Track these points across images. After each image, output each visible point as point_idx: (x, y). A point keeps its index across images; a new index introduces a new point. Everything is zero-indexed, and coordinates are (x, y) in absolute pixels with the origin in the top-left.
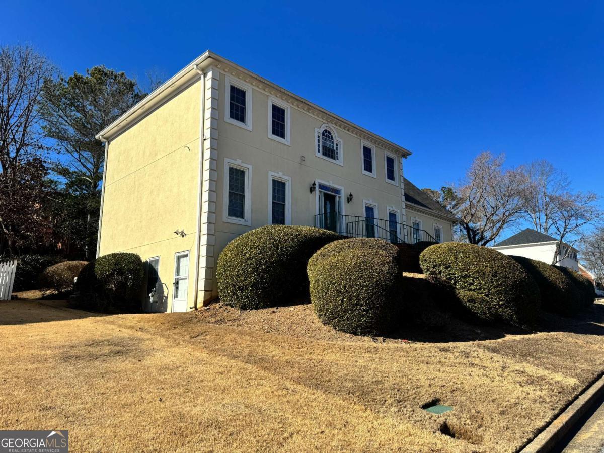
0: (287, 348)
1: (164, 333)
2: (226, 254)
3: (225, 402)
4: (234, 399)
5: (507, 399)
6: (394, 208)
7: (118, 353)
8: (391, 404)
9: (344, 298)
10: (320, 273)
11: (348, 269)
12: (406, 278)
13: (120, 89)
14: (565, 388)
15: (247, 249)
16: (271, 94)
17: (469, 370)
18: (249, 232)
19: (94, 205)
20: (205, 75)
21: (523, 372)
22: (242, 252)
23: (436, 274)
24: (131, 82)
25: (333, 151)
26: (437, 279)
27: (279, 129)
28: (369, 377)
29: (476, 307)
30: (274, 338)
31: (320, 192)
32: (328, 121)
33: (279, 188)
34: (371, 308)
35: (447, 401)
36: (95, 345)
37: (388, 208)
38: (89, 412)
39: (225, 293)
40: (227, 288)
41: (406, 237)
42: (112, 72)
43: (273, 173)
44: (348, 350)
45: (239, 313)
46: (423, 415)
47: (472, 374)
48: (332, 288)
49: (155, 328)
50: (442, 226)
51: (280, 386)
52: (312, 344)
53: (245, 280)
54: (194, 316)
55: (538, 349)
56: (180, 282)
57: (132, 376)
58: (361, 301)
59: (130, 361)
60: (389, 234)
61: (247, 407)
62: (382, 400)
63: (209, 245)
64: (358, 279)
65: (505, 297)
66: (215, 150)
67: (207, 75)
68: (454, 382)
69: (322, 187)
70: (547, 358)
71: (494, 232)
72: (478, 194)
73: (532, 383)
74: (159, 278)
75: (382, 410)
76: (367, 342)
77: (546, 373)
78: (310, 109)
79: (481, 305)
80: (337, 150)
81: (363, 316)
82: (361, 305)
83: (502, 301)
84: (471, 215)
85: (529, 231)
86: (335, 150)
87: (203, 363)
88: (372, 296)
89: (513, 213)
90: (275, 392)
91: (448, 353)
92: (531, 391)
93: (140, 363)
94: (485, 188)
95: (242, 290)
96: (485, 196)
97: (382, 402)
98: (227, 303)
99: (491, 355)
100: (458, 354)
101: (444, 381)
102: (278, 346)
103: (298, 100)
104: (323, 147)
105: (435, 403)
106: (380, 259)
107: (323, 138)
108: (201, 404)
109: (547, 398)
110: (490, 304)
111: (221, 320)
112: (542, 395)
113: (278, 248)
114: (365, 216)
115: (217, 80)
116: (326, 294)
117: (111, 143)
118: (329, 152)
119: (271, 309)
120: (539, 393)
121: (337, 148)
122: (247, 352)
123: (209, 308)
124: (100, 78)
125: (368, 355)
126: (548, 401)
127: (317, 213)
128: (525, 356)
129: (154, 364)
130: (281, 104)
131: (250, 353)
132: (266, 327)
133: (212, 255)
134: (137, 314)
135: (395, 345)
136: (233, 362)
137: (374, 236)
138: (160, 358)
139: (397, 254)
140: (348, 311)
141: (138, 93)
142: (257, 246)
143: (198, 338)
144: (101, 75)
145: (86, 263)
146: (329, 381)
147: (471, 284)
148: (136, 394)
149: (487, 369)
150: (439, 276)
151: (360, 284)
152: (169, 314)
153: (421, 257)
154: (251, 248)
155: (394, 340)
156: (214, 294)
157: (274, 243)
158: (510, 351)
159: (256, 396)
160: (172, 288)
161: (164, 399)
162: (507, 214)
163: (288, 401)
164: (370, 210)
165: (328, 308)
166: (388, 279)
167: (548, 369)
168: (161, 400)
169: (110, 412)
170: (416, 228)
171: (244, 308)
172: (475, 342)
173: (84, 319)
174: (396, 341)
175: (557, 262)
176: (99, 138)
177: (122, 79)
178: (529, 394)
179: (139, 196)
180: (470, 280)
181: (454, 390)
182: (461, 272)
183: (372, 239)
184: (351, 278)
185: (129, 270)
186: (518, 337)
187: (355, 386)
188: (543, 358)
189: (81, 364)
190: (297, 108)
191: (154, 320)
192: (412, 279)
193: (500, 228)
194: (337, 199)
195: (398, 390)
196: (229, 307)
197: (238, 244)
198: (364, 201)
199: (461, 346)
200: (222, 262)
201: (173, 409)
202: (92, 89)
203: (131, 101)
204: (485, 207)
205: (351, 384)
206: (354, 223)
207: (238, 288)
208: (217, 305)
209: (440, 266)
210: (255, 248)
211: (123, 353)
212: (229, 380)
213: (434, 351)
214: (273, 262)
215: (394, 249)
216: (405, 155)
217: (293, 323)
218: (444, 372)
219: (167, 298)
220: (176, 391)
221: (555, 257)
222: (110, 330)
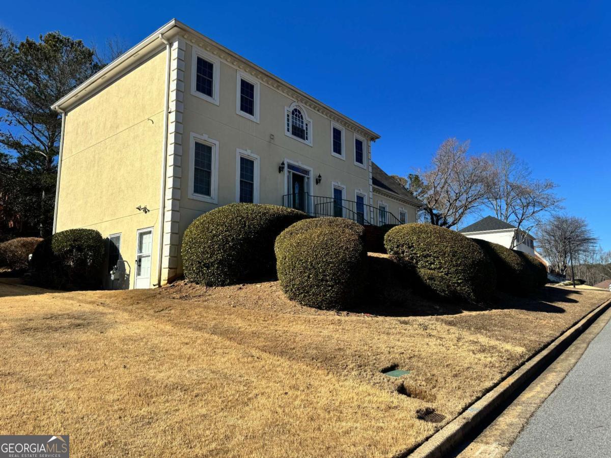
0: (253, 320)
1: (127, 307)
2: (192, 231)
3: (190, 368)
4: (199, 366)
5: (460, 364)
6: (361, 190)
7: (79, 325)
8: (353, 369)
9: (310, 274)
10: (287, 250)
11: (315, 246)
12: (370, 257)
13: (77, 58)
14: (514, 355)
15: (213, 226)
16: (240, 68)
17: (427, 340)
18: (216, 209)
19: (48, 181)
20: (171, 45)
21: (476, 342)
22: (208, 229)
23: (399, 254)
24: (89, 51)
25: (303, 131)
26: (400, 259)
27: (247, 105)
28: (332, 345)
29: (436, 284)
30: (239, 312)
31: (289, 172)
32: (297, 100)
33: (247, 166)
34: (336, 284)
35: (405, 366)
36: (53, 318)
37: (356, 191)
38: (50, 378)
39: (190, 270)
40: (192, 265)
41: (372, 220)
42: (69, 39)
43: (242, 151)
44: (313, 322)
45: (205, 290)
46: (382, 378)
47: (430, 343)
48: (299, 264)
49: (117, 303)
50: (407, 210)
51: (246, 355)
52: (278, 317)
53: (211, 257)
54: (158, 292)
55: (492, 323)
56: (143, 259)
57: (94, 346)
58: (326, 276)
59: (91, 333)
60: (356, 215)
61: (213, 372)
62: (344, 365)
63: (173, 222)
64: (325, 256)
65: (463, 276)
66: (181, 123)
67: (173, 45)
68: (412, 350)
69: (291, 167)
70: (500, 331)
71: (457, 217)
72: (443, 181)
73: (484, 351)
74: (121, 256)
75: (343, 373)
76: (332, 315)
77: (497, 343)
78: (280, 86)
79: (440, 282)
80: (307, 130)
81: (328, 291)
82: (327, 281)
83: (461, 279)
84: (435, 200)
85: (490, 219)
86: (304, 130)
87: (168, 335)
88: (338, 272)
89: (476, 199)
90: (240, 360)
91: (407, 325)
92: (483, 358)
93: (102, 334)
94: (450, 174)
95: (208, 268)
96: (449, 181)
97: (344, 367)
98: (192, 280)
99: (447, 327)
100: (417, 326)
101: (403, 349)
102: (243, 318)
103: (267, 76)
104: (293, 126)
105: (393, 368)
106: (347, 237)
107: (293, 117)
108: (166, 370)
109: (497, 364)
110: (449, 282)
111: (186, 296)
112: (492, 361)
113: (245, 226)
114: (333, 197)
115: (183, 51)
116: (293, 270)
117: (69, 114)
118: (299, 132)
119: (238, 286)
120: (489, 359)
121: (307, 128)
122: (212, 325)
123: (174, 286)
124: (55, 46)
125: (331, 326)
126: (497, 365)
127: (286, 193)
128: (479, 328)
129: (117, 335)
130: (250, 79)
131: (216, 325)
132: (233, 303)
133: (177, 232)
134: (98, 291)
135: (358, 318)
136: (198, 334)
137: (341, 216)
138: (123, 330)
139: (363, 233)
140: (314, 286)
141: (97, 63)
142: (224, 223)
143: (162, 312)
144: (56, 42)
145: (41, 239)
146: (294, 349)
147: (431, 263)
148: (98, 362)
149: (444, 340)
150: (402, 255)
151: (327, 260)
152: (131, 291)
153: (385, 237)
154: (218, 225)
155: (357, 314)
156: (178, 271)
157: (241, 220)
158: (467, 325)
159: (221, 362)
160: (134, 266)
161: (128, 366)
162: (469, 200)
163: (253, 367)
164: (338, 192)
165: (294, 284)
166: (354, 255)
167: (499, 340)
168: (125, 367)
169: (73, 377)
170: (382, 211)
171: (209, 285)
172: (433, 317)
173: (41, 295)
174: (359, 315)
175: (514, 247)
176: (56, 109)
177: (79, 48)
178: (480, 360)
179: (99, 171)
180: (431, 259)
181: (411, 357)
182: (422, 252)
183: (340, 219)
184: (317, 255)
185: (89, 246)
186: (474, 313)
187: (319, 353)
188: (495, 330)
189: (40, 335)
190: (266, 85)
191: (115, 296)
192: (377, 258)
193: (462, 213)
194: (306, 180)
195: (359, 357)
196: (194, 284)
197: (204, 221)
198: (333, 183)
199: (420, 319)
200: (187, 239)
201: (138, 374)
202: (46, 57)
203: (89, 72)
204: (449, 193)
205: (315, 351)
206: (322, 205)
207: (203, 265)
208: (182, 283)
209: (403, 246)
210: (222, 226)
211: (84, 326)
212: (195, 350)
213: (394, 323)
214: (240, 240)
215: (360, 229)
216: (373, 138)
217: (259, 298)
218: (404, 341)
219: (129, 275)
220: (141, 359)
221: (513, 242)
222: (69, 305)
